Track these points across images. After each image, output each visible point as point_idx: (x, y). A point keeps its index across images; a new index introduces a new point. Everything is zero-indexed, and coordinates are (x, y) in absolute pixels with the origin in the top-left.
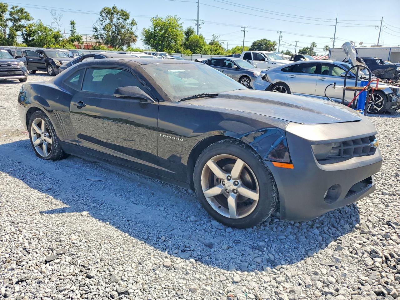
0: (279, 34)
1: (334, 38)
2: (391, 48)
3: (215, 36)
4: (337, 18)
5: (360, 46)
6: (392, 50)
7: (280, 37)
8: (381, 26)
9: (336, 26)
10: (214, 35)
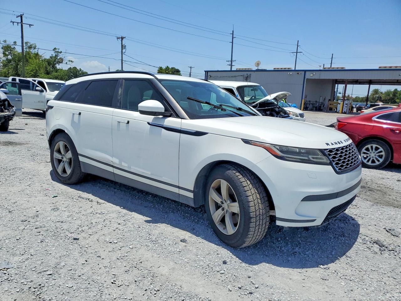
0: (120, 40)
1: (232, 61)
2: (305, 71)
3: (57, 50)
4: (233, 31)
5: (257, 68)
6: (309, 76)
7: (123, 47)
8: (297, 53)
9: (232, 42)
10: (55, 49)
